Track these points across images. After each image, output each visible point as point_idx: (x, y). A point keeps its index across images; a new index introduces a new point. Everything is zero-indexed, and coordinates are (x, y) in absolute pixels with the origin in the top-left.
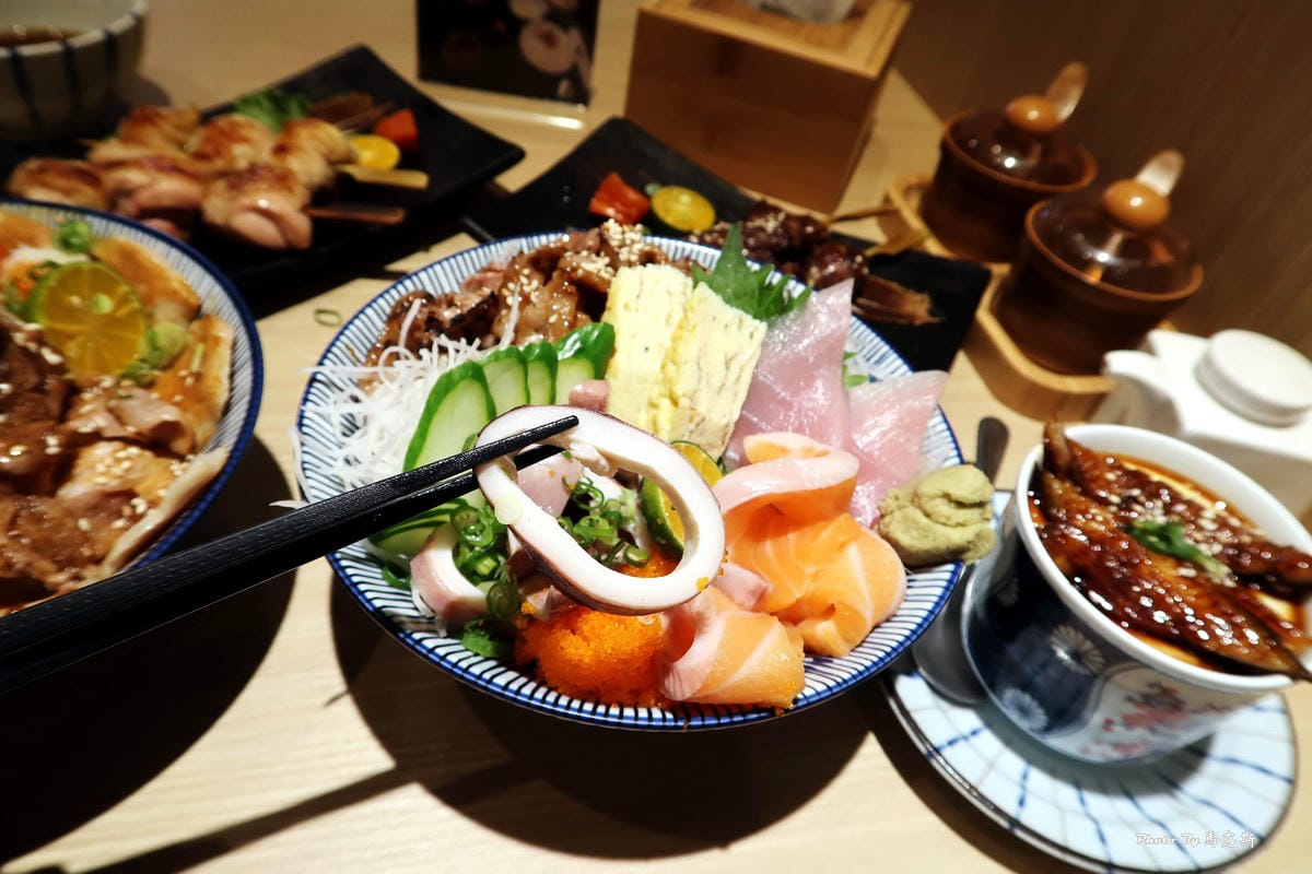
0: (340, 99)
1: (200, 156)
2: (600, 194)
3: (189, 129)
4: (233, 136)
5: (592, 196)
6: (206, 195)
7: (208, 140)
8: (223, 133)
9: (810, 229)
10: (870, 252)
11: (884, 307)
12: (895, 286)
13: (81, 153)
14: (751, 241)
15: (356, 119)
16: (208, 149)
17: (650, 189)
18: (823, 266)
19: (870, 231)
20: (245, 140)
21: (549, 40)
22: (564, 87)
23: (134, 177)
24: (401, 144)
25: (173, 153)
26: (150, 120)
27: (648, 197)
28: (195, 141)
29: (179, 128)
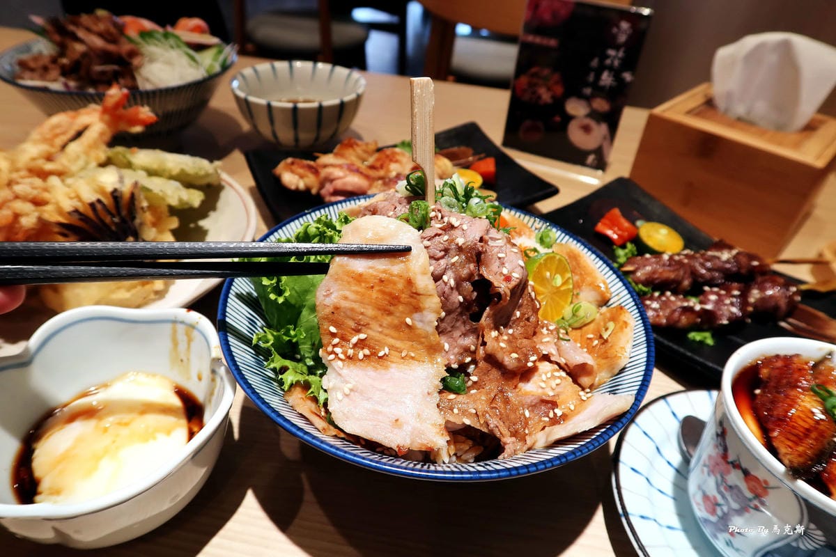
0: (455, 149)
1: (372, 167)
2: (604, 220)
3: (370, 154)
4: (392, 159)
5: (599, 221)
6: (370, 186)
7: (378, 160)
8: (387, 156)
9: (755, 263)
10: (803, 287)
11: (810, 328)
12: (821, 314)
13: (314, 159)
14: (709, 264)
15: (462, 161)
16: (378, 164)
17: (639, 223)
18: (762, 289)
19: (803, 273)
20: (397, 161)
21: (586, 129)
22: (591, 159)
23: (337, 173)
24: (484, 175)
25: (358, 164)
26: (351, 145)
27: (637, 228)
28: (371, 160)
29: (366, 152)
